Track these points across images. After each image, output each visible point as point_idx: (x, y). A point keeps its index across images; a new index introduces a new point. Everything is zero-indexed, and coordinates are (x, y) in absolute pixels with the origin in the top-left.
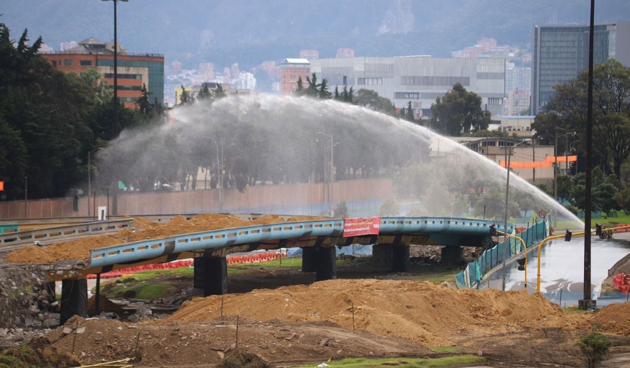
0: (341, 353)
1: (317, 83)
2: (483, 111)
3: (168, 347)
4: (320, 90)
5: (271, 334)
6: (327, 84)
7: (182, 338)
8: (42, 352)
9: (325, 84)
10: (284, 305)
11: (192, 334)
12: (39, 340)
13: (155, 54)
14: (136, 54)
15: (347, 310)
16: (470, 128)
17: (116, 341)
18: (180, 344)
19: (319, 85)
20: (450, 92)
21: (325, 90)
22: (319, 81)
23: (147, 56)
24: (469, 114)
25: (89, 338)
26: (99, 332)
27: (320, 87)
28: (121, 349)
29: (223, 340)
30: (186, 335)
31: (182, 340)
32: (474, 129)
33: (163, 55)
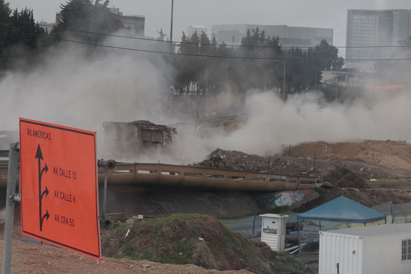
0: (373, 176)
1: (259, 33)
2: (339, 57)
3: (274, 168)
4: (260, 38)
5: (331, 163)
6: (265, 34)
7: (282, 164)
8: (219, 165)
9: (264, 34)
10: (325, 150)
11: (288, 162)
12: (215, 158)
13: (140, 16)
14: (128, 16)
15: (364, 154)
16: (330, 67)
17: (244, 163)
18: (281, 167)
19: (260, 34)
20: (319, 45)
21: (264, 38)
22: (260, 32)
23: (135, 17)
24: (330, 58)
25: (228, 161)
26: (234, 158)
27: (260, 36)
28: (247, 168)
29: (305, 166)
30: (284, 162)
31: (282, 165)
32: (333, 68)
33: (144, 16)
